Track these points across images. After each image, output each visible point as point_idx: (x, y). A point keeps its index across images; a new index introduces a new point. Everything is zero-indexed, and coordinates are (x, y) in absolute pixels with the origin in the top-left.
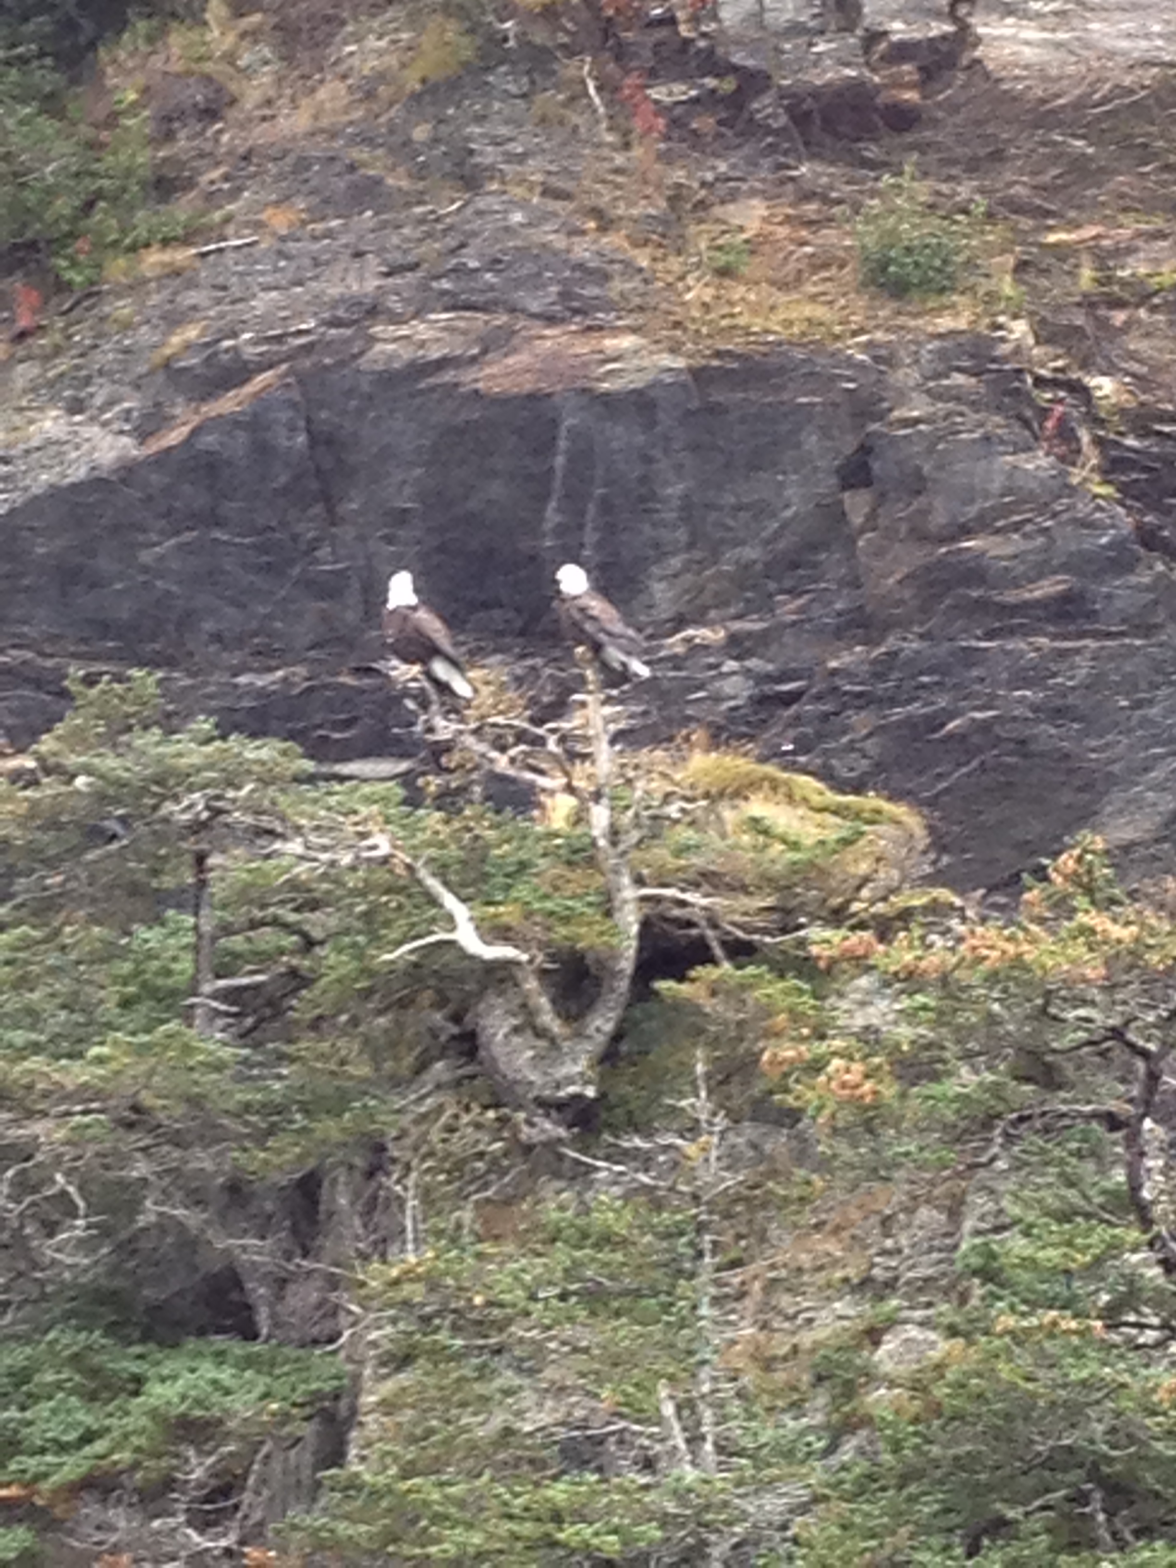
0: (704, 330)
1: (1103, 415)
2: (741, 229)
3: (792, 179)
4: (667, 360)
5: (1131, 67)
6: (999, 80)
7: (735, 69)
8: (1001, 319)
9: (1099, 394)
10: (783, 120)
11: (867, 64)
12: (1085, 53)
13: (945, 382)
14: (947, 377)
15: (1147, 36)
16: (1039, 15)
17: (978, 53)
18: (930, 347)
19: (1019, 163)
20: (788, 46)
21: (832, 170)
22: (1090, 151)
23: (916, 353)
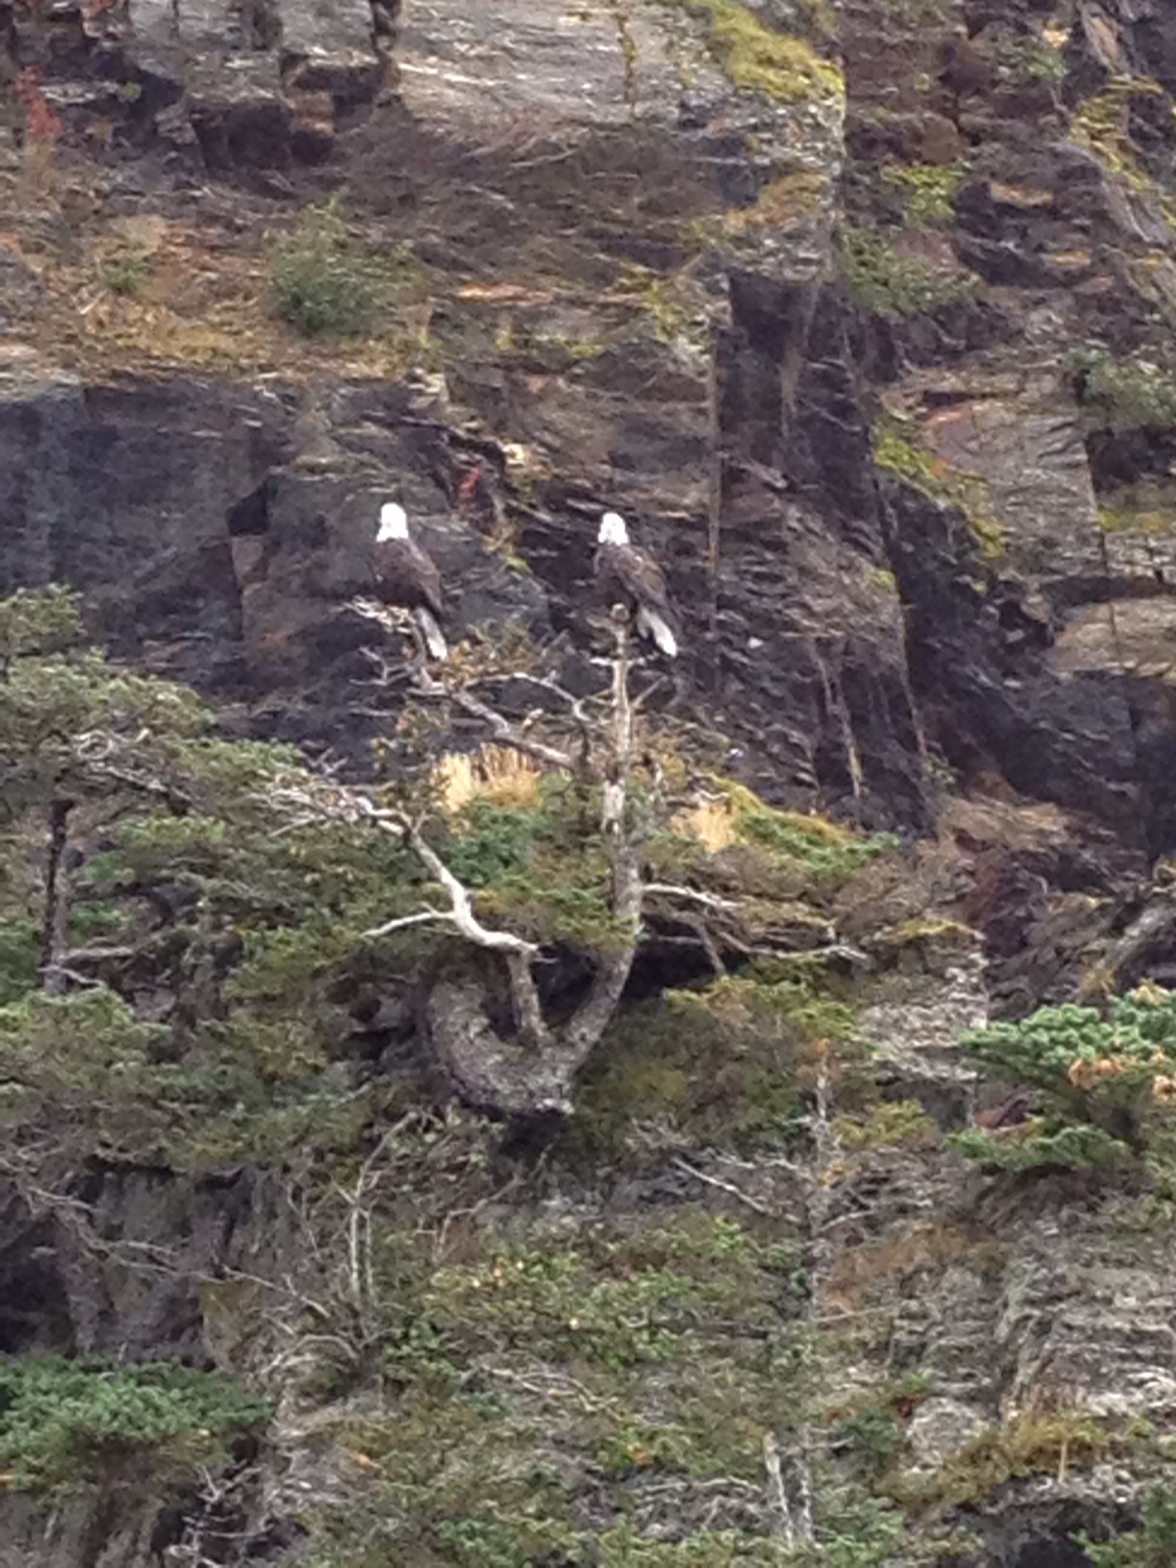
0: (100, 348)
1: (515, 485)
2: (140, 246)
3: (195, 199)
4: (58, 375)
5: (558, 123)
6: (420, 121)
7: (143, 77)
8: (419, 371)
9: (511, 461)
10: (190, 135)
11: (283, 86)
12: (511, 104)
13: (358, 431)
14: (358, 425)
15: (578, 93)
16: (464, 57)
17: (400, 91)
18: (343, 391)
19: (432, 210)
20: (201, 58)
21: (237, 195)
22: (511, 206)
23: (328, 396)
